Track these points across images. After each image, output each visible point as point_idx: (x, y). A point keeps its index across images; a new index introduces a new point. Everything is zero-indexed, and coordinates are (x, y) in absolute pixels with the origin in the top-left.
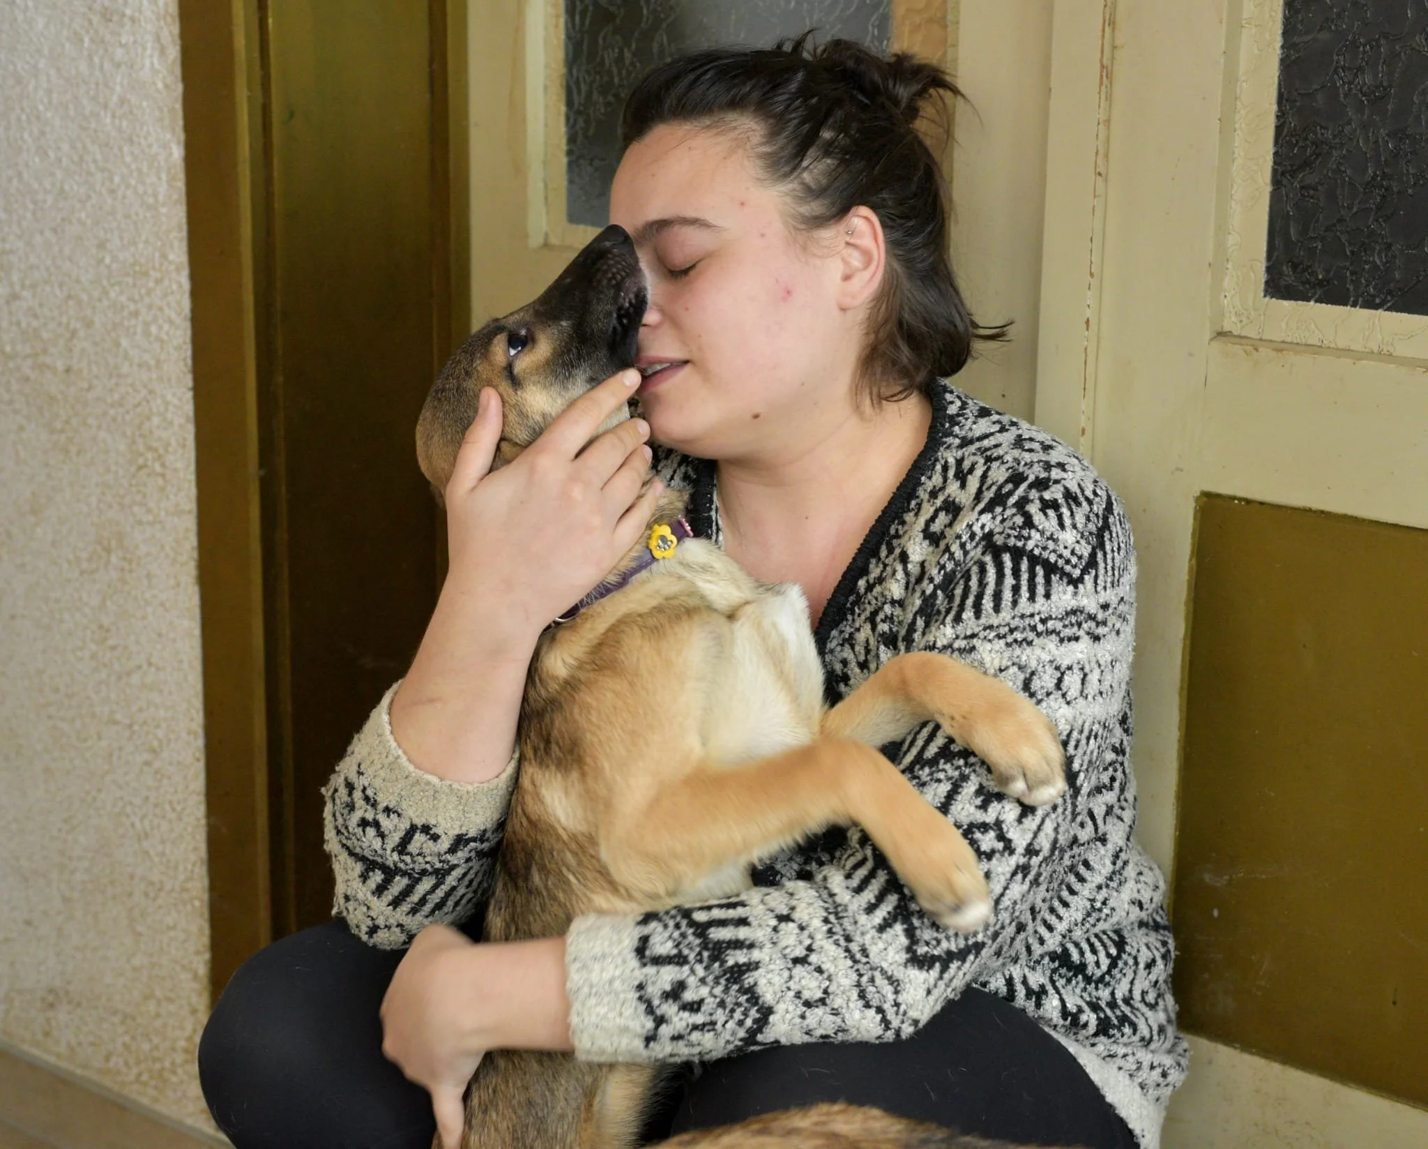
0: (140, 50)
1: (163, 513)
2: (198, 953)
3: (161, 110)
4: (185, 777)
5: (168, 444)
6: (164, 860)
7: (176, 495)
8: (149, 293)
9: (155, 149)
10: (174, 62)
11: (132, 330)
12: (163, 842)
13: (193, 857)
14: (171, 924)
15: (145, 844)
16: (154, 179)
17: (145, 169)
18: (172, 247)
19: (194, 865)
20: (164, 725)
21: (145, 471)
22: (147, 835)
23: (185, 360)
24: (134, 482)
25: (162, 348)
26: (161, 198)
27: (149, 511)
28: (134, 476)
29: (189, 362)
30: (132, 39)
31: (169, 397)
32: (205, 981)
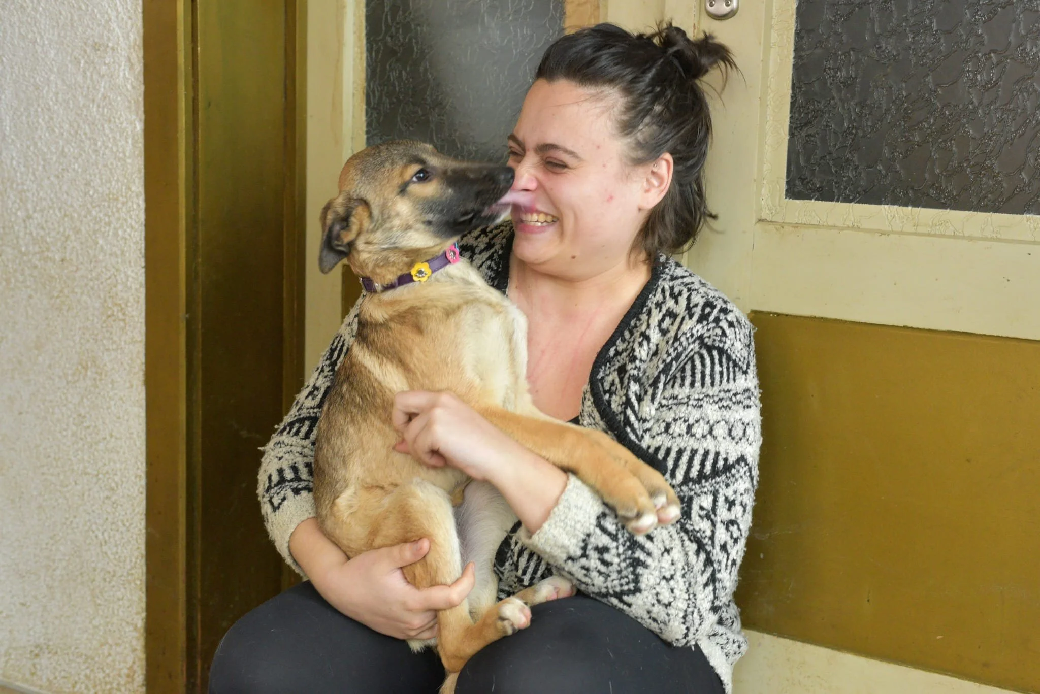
0: (117, 67)
1: (123, 343)
2: (137, 613)
3: (129, 101)
4: (132, 505)
5: (128, 301)
6: (117, 557)
7: (132, 332)
8: (118, 211)
9: (125, 124)
10: (139, 72)
11: (106, 234)
12: (116, 546)
13: (136, 554)
14: (121, 597)
15: (105, 548)
16: (123, 142)
17: (118, 138)
18: (134, 182)
19: (137, 558)
20: (119, 473)
21: (113, 318)
22: (105, 542)
23: (140, 250)
24: (104, 325)
25: (126, 243)
26: (127, 154)
27: (114, 342)
28: (104, 322)
29: (143, 251)
30: (112, 60)
31: (129, 273)
32: (142, 630)
